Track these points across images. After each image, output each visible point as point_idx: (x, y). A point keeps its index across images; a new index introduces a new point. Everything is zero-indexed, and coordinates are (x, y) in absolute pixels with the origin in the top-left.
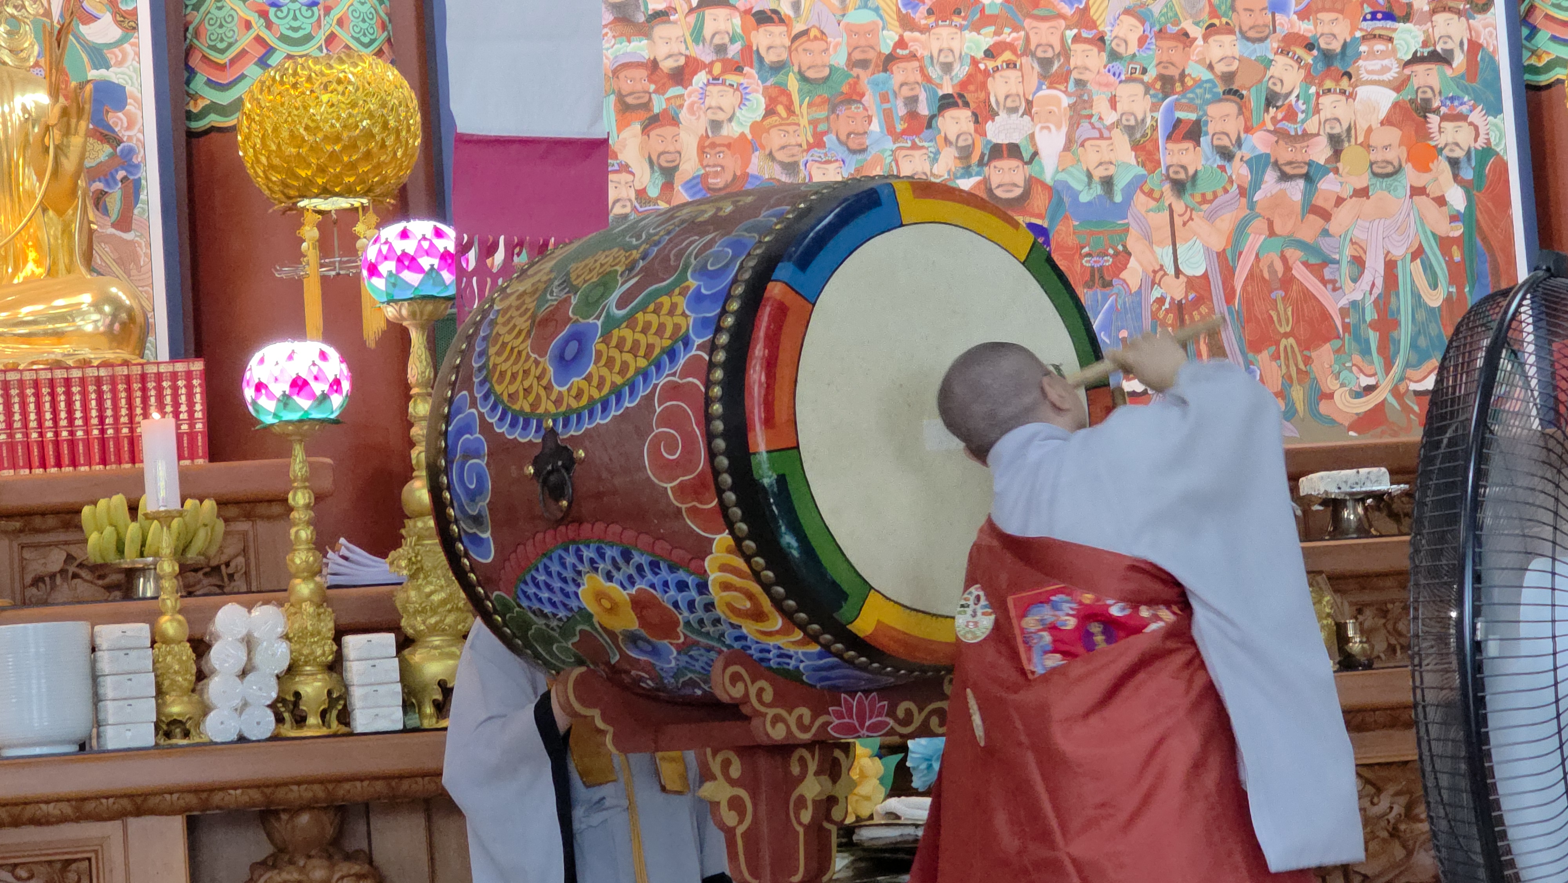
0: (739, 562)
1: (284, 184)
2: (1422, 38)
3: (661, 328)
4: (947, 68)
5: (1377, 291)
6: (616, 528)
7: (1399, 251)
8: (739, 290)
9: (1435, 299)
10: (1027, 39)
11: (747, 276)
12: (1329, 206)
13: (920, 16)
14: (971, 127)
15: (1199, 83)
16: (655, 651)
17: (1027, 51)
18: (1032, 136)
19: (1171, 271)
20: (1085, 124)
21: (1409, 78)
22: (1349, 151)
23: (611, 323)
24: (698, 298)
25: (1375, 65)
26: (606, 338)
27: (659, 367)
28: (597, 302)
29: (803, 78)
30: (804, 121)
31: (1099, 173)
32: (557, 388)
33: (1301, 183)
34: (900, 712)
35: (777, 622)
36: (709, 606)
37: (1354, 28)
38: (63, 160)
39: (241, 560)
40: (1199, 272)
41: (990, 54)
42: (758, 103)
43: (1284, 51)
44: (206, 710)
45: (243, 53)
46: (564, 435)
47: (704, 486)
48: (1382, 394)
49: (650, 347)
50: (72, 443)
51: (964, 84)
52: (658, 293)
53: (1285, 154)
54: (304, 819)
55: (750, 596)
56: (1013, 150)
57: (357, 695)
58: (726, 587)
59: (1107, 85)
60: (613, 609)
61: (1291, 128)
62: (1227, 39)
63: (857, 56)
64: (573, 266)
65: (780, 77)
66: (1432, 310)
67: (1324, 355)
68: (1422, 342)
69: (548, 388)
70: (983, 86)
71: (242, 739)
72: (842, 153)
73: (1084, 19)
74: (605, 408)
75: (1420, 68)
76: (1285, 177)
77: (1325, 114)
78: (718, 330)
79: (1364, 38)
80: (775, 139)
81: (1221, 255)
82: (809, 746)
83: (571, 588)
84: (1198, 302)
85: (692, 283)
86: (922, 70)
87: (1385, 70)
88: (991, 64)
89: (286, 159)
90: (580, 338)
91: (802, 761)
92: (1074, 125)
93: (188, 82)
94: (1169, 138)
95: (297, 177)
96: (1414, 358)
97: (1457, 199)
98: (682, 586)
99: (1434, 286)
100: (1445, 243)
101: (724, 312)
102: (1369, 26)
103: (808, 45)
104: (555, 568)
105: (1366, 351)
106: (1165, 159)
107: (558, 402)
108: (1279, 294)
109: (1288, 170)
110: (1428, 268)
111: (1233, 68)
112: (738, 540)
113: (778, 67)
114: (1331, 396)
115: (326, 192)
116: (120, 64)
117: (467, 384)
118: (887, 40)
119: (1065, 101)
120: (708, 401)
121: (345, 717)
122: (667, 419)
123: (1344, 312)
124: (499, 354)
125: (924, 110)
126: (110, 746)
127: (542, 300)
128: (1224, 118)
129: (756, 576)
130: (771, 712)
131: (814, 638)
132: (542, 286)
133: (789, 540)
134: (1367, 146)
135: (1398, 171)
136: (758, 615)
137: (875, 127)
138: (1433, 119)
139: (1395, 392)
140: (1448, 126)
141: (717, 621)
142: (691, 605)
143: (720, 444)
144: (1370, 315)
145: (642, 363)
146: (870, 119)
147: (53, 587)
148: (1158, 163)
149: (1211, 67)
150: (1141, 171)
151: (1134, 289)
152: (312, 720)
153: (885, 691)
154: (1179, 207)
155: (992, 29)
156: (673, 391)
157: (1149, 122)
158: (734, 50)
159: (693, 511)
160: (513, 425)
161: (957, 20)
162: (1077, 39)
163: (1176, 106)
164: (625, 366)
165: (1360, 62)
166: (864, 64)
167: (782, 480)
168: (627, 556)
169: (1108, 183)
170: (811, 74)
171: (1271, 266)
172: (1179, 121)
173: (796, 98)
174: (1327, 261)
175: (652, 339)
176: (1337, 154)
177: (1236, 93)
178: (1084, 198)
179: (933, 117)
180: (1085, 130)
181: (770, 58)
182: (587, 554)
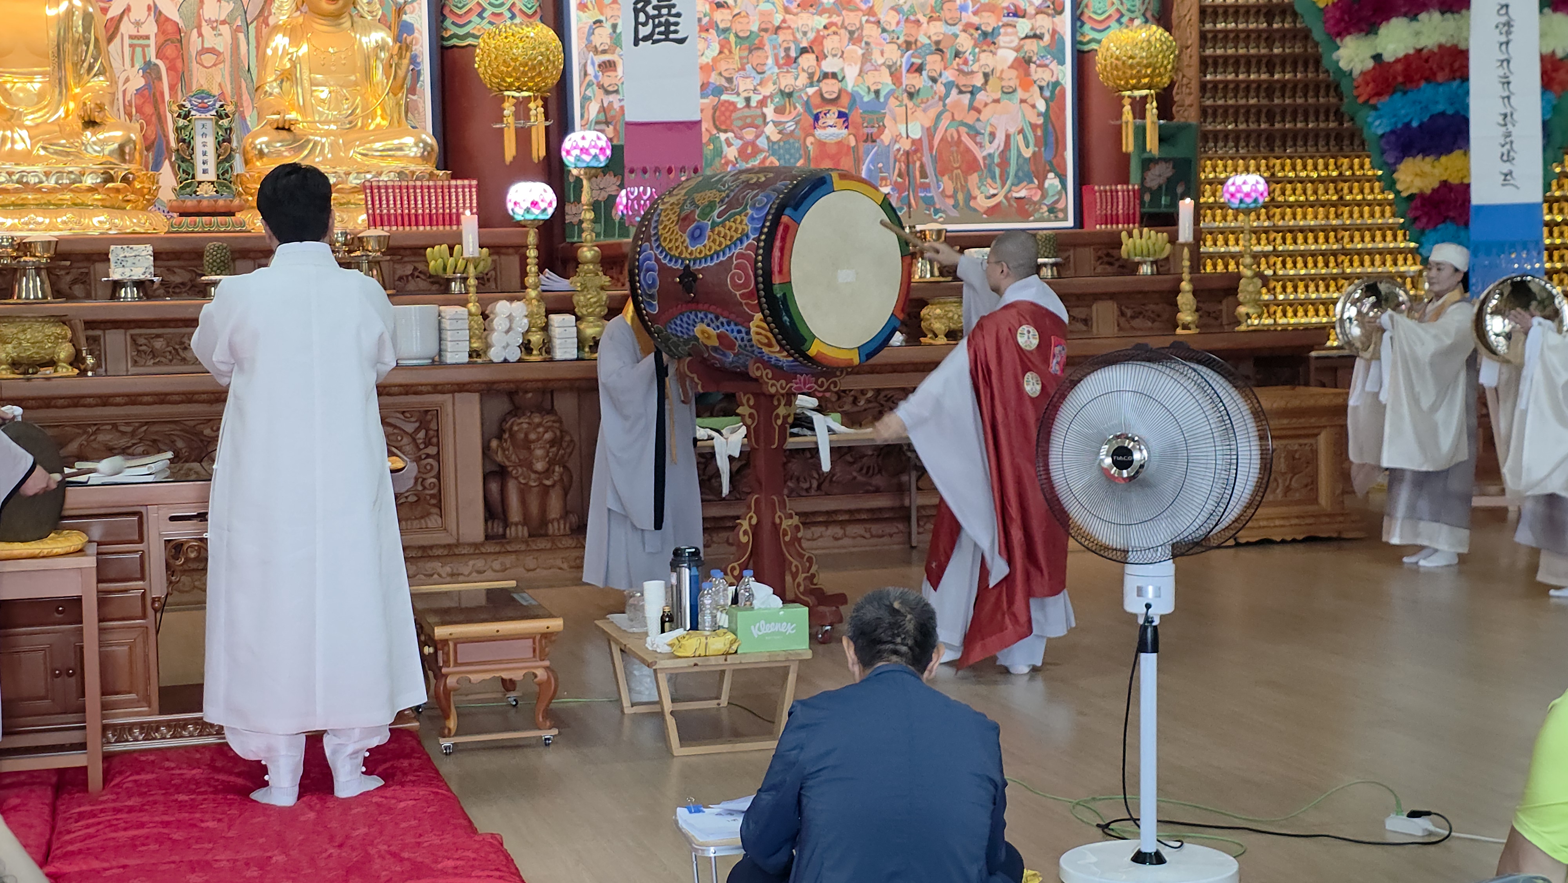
0: (765, 325)
1: (498, 83)
2: (1030, 26)
3: (737, 229)
4: (805, 34)
5: (1001, 149)
6: (713, 307)
7: (1012, 130)
8: (770, 217)
9: (1027, 153)
10: (843, 21)
11: (773, 211)
12: (981, 107)
13: (793, 7)
14: (815, 63)
15: (924, 45)
16: (724, 355)
17: (843, 26)
18: (842, 69)
19: (904, 135)
20: (869, 64)
21: (1022, 47)
22: (991, 80)
23: (714, 225)
24: (752, 219)
25: (1007, 39)
26: (712, 230)
27: (736, 246)
28: (708, 214)
29: (737, 36)
30: (737, 58)
31: (873, 88)
32: (690, 248)
33: (968, 96)
34: (819, 382)
35: (778, 348)
36: (750, 340)
37: (999, 20)
38: (399, 72)
39: (493, 273)
40: (917, 137)
41: (825, 27)
42: (716, 48)
43: (964, 31)
44: (488, 346)
45: (470, 10)
46: (693, 267)
47: (753, 294)
48: (1000, 198)
49: (732, 237)
50: (416, 216)
51: (813, 42)
52: (735, 214)
53: (962, 81)
54: (530, 395)
55: (767, 338)
56: (834, 75)
57: (557, 342)
58: (758, 334)
59: (880, 44)
60: (709, 338)
61: (965, 68)
62: (938, 23)
63: (763, 26)
64: (695, 195)
65: (726, 35)
66: (1025, 159)
67: (974, 178)
68: (1020, 174)
69: (687, 248)
70: (822, 43)
71: (506, 361)
72: (754, 74)
73: (871, 12)
74: (712, 259)
75: (1028, 41)
76: (961, 92)
77: (982, 62)
78: (761, 233)
79: (1003, 26)
80: (723, 66)
81: (928, 129)
82: (783, 395)
83: (691, 328)
84: (916, 151)
85: (750, 211)
86: (793, 34)
87: (1012, 41)
88: (826, 32)
89: (502, 72)
90: (701, 229)
91: (779, 400)
92: (863, 64)
93: (443, 22)
94: (908, 71)
95: (505, 82)
96: (1016, 182)
97: (1041, 106)
98: (739, 332)
99: (1027, 147)
100: (1034, 127)
101: (763, 226)
102: (1005, 20)
103: (741, 20)
104: (685, 319)
105: (993, 178)
106: (905, 82)
107: (691, 254)
108: (954, 149)
109: (963, 89)
110: (1025, 138)
111: (940, 38)
112: (765, 317)
113: (726, 30)
114: (975, 198)
115: (519, 89)
116: (412, 12)
117: (649, 240)
118: (777, 19)
119: (860, 52)
120: (756, 262)
121: (548, 352)
122: (738, 267)
123: (984, 158)
124: (664, 229)
125: (793, 54)
126: (449, 361)
127: (682, 209)
128: (935, 62)
129: (771, 331)
130: (771, 382)
131: (791, 355)
132: (681, 202)
133: (786, 318)
134: (1001, 79)
135: (1014, 91)
136: (770, 345)
137: (770, 61)
138: (1033, 66)
139: (1006, 197)
140: (1039, 69)
141: (752, 346)
142: (742, 340)
143: (760, 279)
144: (997, 160)
145: (729, 243)
146: (767, 57)
147: (408, 281)
148: (901, 84)
149: (929, 38)
150: (893, 87)
151: (887, 143)
152: (535, 352)
153: (813, 375)
154: (910, 105)
155: (827, 15)
156: (740, 256)
157: (899, 63)
158: (705, 20)
159: (746, 304)
160: (670, 260)
161: (811, 10)
162: (867, 21)
163: (912, 56)
164: (720, 244)
165: (1000, 38)
166: (766, 30)
167: (784, 294)
168: (717, 318)
169: (877, 92)
170: (741, 34)
171: (952, 137)
172: (913, 64)
173: (733, 46)
174: (978, 133)
175: (733, 234)
176: (986, 82)
177: (941, 50)
178: (866, 99)
179: (796, 58)
180: (868, 66)
181: (721, 26)
182: (700, 315)
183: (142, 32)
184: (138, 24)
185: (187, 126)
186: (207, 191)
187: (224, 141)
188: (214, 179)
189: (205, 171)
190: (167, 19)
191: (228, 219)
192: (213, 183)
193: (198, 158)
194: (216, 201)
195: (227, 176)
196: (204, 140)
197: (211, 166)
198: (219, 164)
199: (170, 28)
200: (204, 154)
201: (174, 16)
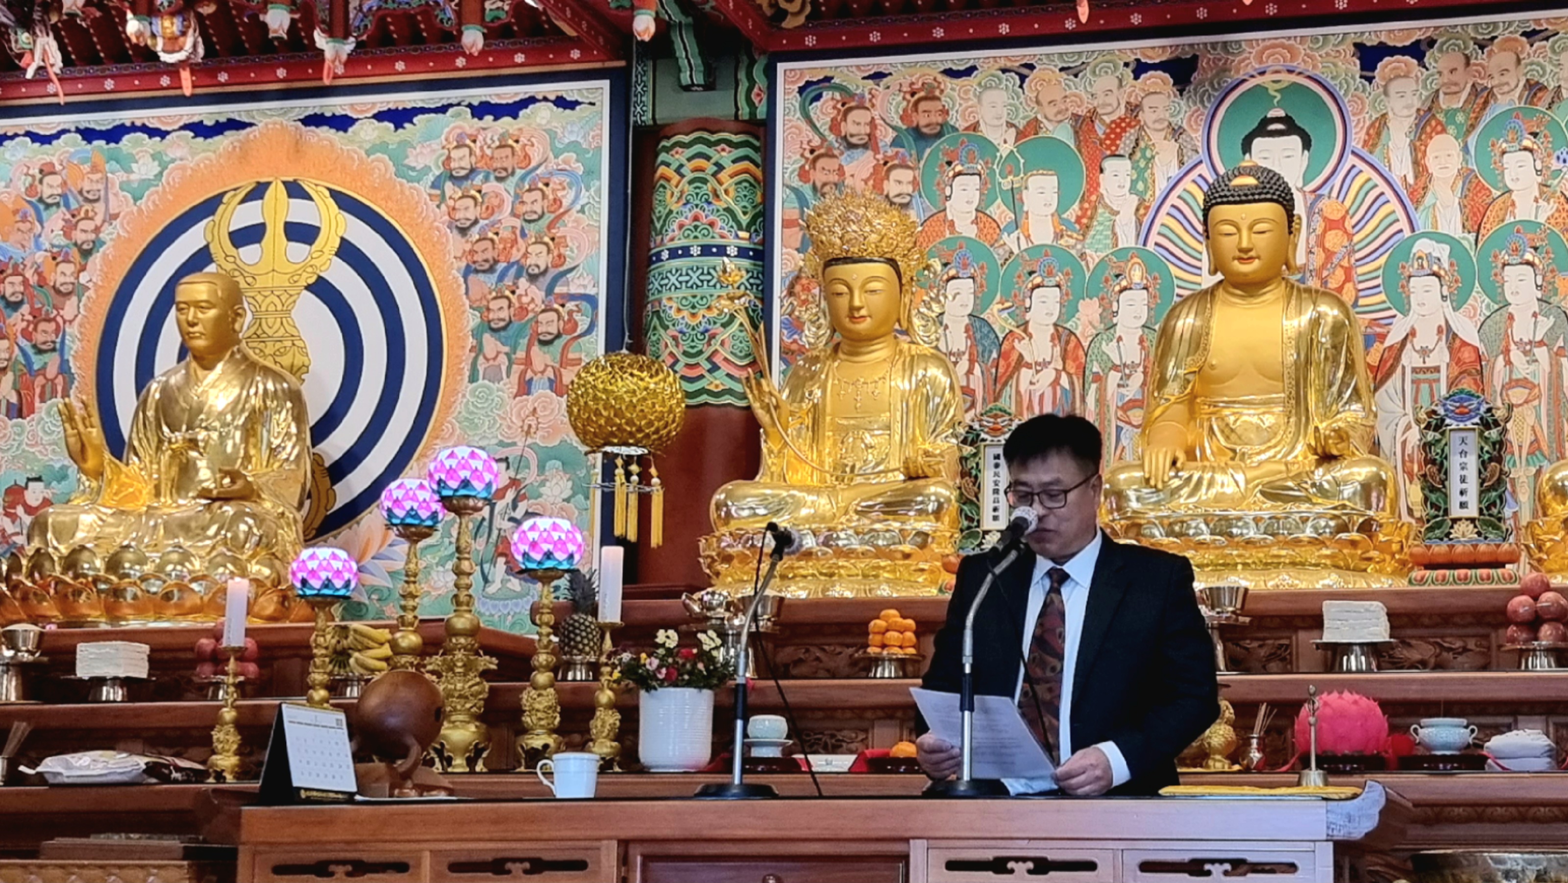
183: (1430, 363)
184: (1424, 352)
185: (1439, 441)
186: (1464, 532)
187: (1491, 460)
188: (1475, 514)
189: (1463, 505)
190: (1464, 344)
191: (1492, 572)
192: (1472, 520)
193: (1454, 486)
194: (1475, 546)
195: (1494, 511)
196: (1464, 460)
197: (1472, 498)
198: (1482, 493)
199: (1467, 355)
200: (1463, 480)
201: (1473, 339)
